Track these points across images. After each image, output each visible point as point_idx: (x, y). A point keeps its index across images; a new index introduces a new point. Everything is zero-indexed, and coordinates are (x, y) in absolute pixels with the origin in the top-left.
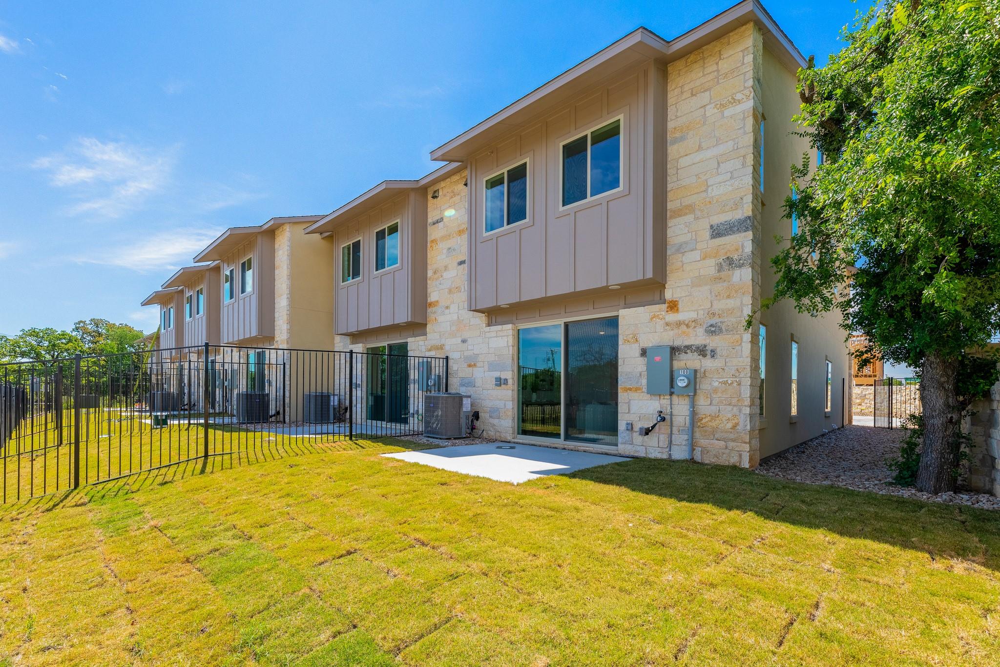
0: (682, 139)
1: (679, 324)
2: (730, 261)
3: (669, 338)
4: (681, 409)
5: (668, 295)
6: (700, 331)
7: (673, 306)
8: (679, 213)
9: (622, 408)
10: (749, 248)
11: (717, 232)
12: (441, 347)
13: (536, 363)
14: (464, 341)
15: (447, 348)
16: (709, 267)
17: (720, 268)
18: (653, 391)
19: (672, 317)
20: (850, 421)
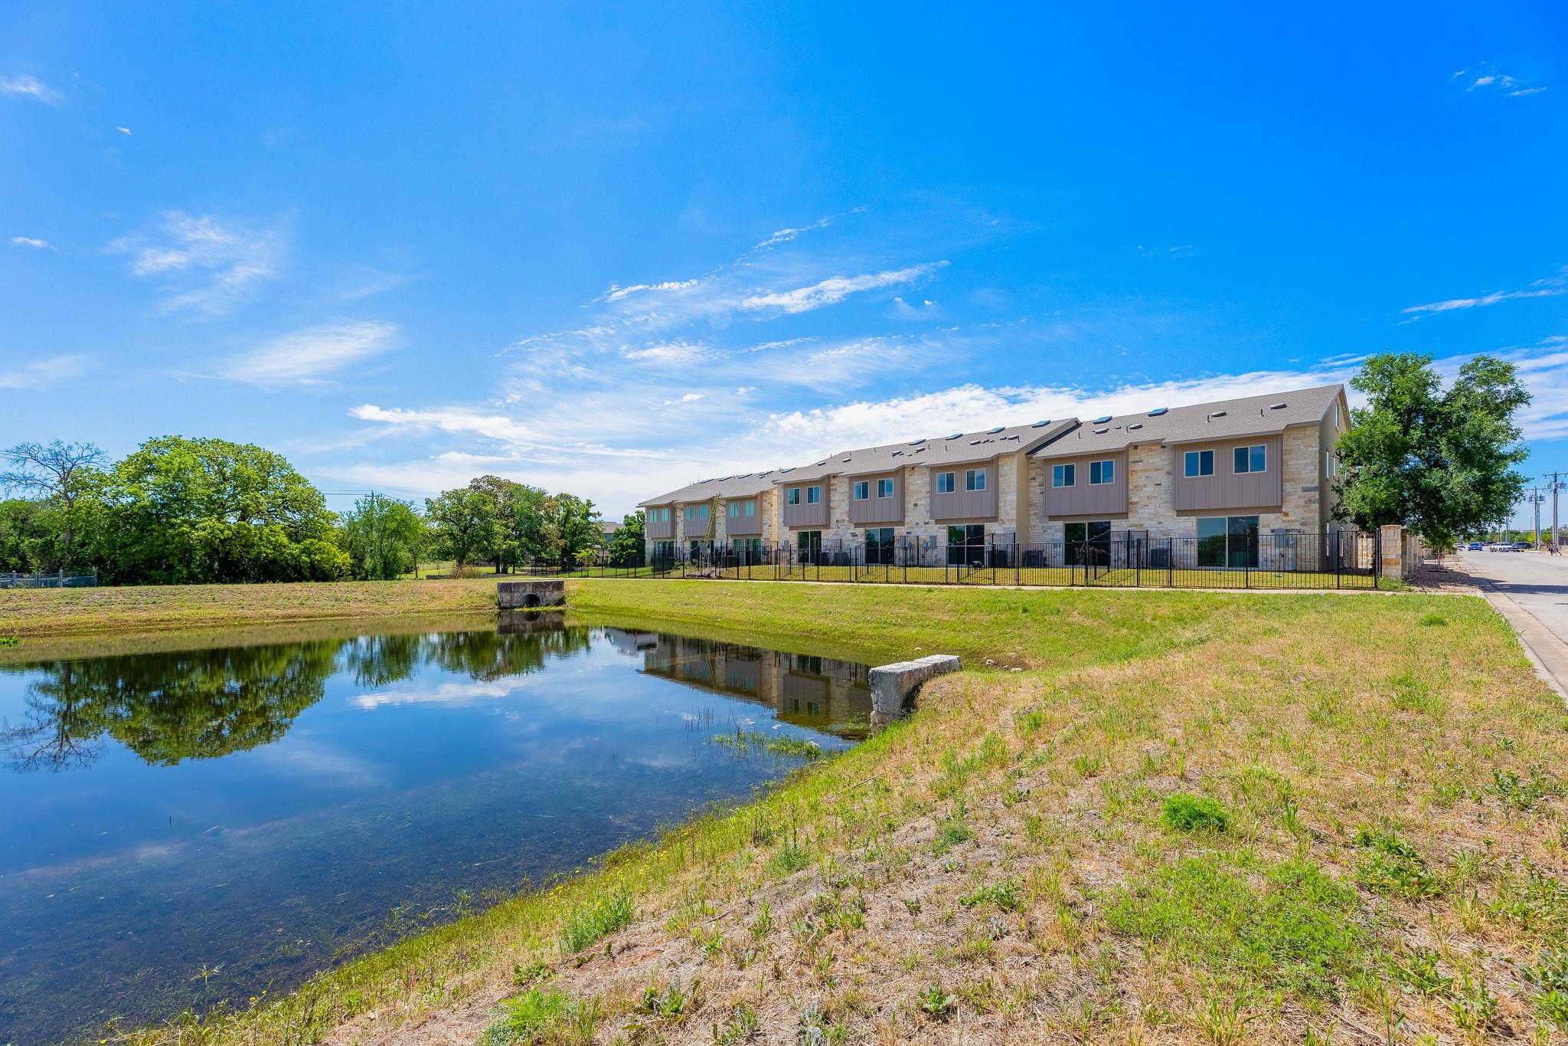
0: (1289, 454)
1: (1289, 521)
2: (1310, 501)
3: (1284, 526)
4: (1290, 552)
5: (1284, 510)
6: (1298, 524)
7: (1286, 514)
8: (1288, 480)
9: (1260, 552)
10: (1317, 497)
11: (1305, 490)
12: (1141, 525)
13: (1209, 533)
14: (1160, 523)
15: (1146, 526)
16: (1302, 502)
17: (1306, 502)
18: (1278, 545)
19: (1285, 518)
20: (1357, 565)
